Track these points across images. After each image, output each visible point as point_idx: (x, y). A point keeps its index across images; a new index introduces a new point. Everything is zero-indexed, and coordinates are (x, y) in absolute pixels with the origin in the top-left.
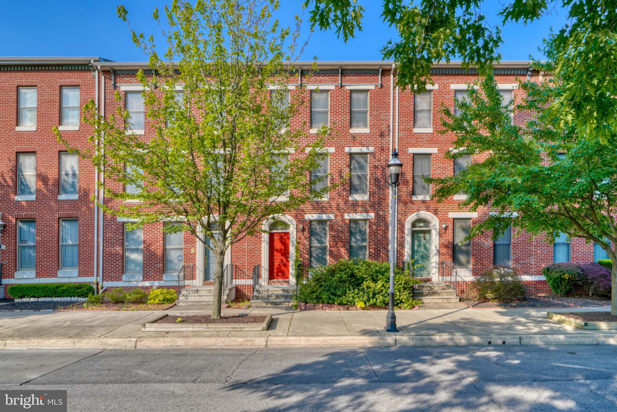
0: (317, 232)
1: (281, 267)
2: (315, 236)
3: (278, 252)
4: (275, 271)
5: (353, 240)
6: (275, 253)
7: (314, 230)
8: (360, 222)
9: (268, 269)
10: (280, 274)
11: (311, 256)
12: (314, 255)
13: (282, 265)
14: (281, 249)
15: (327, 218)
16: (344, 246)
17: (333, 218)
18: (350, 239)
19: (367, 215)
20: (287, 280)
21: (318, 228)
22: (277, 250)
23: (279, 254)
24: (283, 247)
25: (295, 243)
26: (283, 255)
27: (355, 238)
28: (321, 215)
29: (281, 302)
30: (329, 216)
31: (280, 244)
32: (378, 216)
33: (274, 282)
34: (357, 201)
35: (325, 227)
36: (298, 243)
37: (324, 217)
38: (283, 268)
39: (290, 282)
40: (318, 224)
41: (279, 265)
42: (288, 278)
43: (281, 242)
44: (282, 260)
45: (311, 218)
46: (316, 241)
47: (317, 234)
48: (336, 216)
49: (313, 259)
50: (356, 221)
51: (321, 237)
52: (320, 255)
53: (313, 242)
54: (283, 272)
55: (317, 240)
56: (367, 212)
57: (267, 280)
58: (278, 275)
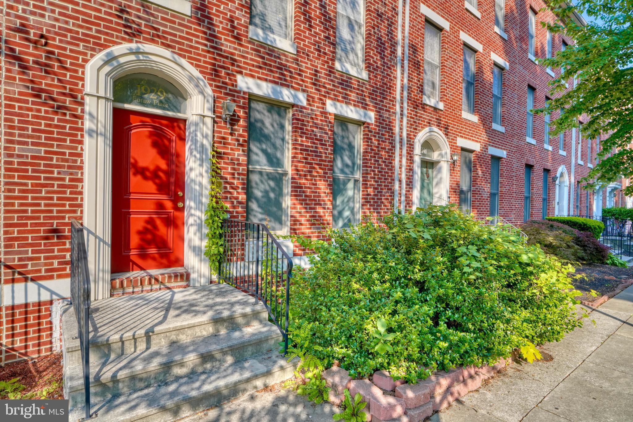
0: (266, 131)
1: (155, 227)
2: (260, 141)
3: (145, 178)
4: (135, 240)
5: (339, 164)
6: (135, 181)
7: (259, 125)
8: (351, 127)
9: (108, 238)
10: (153, 251)
11: (249, 195)
12: (258, 193)
13: (159, 222)
14: (158, 168)
15: (291, 100)
16: (324, 177)
17: (304, 103)
18: (333, 161)
19: (365, 115)
20: (179, 270)
21: (267, 122)
22: (142, 172)
23: (151, 186)
24: (163, 165)
25: (210, 152)
26: (163, 188)
27: (342, 160)
28: (278, 88)
29: (236, 384)
30: (295, 97)
31: (153, 152)
32: (380, 119)
33: (133, 283)
34: (350, 77)
35: (282, 121)
36: (219, 155)
37: (287, 95)
38: (162, 229)
39: (193, 276)
40: (269, 111)
41: (150, 221)
42: (179, 262)
43: (155, 145)
44: (160, 205)
45: (256, 91)
46: (262, 159)
47: (267, 138)
48: (310, 99)
49: (254, 206)
50: (343, 121)
51: (274, 146)
52: (272, 195)
53: (254, 157)
54: (162, 244)
55: (264, 151)
56: (365, 107)
57: (108, 276)
58: (144, 256)
